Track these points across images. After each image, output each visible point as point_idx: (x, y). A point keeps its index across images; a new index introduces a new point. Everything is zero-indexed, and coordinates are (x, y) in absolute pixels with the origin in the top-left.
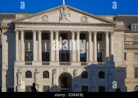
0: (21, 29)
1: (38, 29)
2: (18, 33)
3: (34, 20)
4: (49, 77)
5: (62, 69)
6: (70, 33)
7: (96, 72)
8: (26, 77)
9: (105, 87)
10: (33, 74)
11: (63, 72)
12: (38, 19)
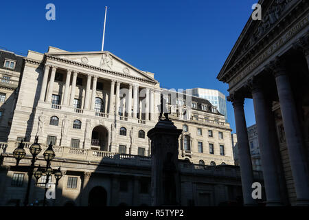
0: (53, 65)
1: (75, 70)
2: (49, 68)
4: (80, 128)
5: (98, 121)
6: (109, 82)
7: (136, 130)
8: (50, 124)
10: (60, 121)
11: (98, 124)
12: (75, 59)
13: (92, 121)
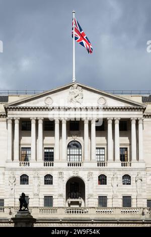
0: (15, 116)
1: (39, 116)
2: (11, 121)
3: (34, 103)
4: (52, 184)
7: (119, 176)
8: (21, 184)
9: (132, 197)
10: (30, 179)
12: (38, 102)
13: (65, 172)
